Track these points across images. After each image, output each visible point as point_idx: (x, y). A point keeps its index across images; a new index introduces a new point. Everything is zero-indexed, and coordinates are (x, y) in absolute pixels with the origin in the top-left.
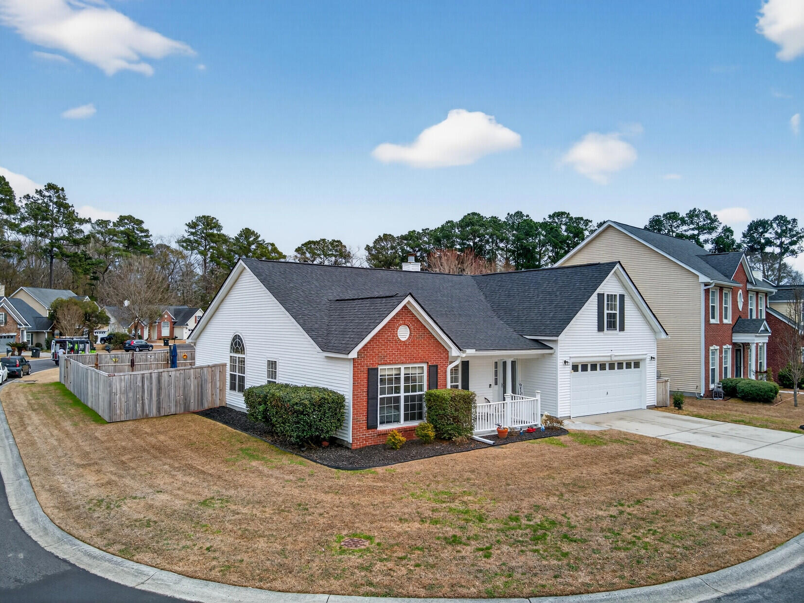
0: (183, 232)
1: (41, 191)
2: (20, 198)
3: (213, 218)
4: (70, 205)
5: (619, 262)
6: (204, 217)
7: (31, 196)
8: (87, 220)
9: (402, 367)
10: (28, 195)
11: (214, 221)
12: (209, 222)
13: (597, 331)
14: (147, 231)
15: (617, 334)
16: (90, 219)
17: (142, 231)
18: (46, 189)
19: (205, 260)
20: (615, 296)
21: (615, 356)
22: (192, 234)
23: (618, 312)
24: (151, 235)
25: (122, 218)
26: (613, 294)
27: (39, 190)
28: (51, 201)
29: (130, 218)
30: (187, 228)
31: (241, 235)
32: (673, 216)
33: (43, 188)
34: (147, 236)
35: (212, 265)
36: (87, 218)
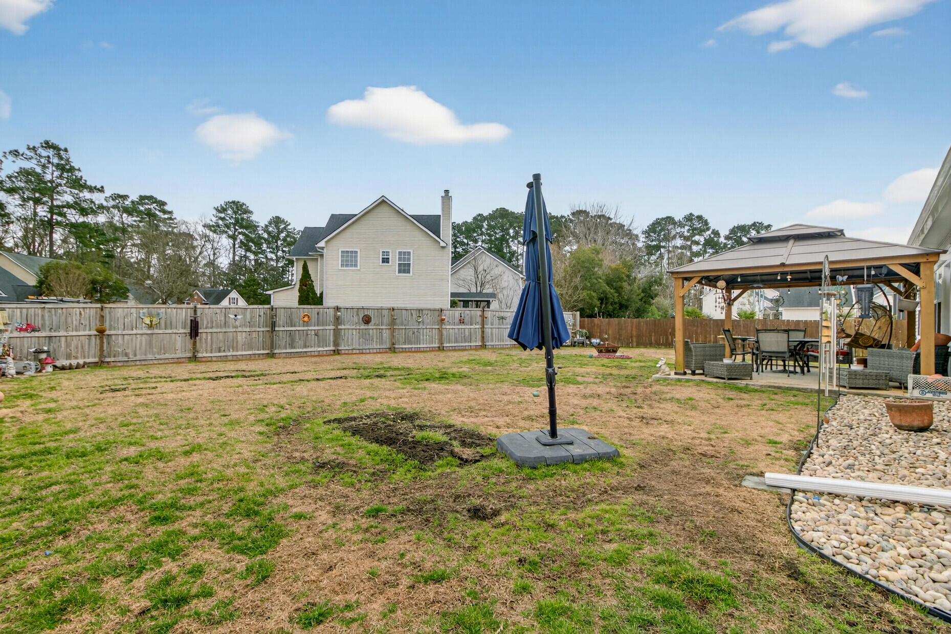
0: (211, 217)
3: (243, 204)
4: (77, 167)
6: (233, 202)
7: (21, 153)
8: (98, 189)
11: (244, 207)
12: (238, 207)
14: (170, 213)
16: (102, 187)
17: (165, 212)
19: (234, 245)
24: (175, 218)
27: (31, 147)
28: (49, 162)
30: (215, 212)
31: (270, 223)
32: (670, 220)
34: (170, 219)
35: (241, 252)
36: (99, 186)
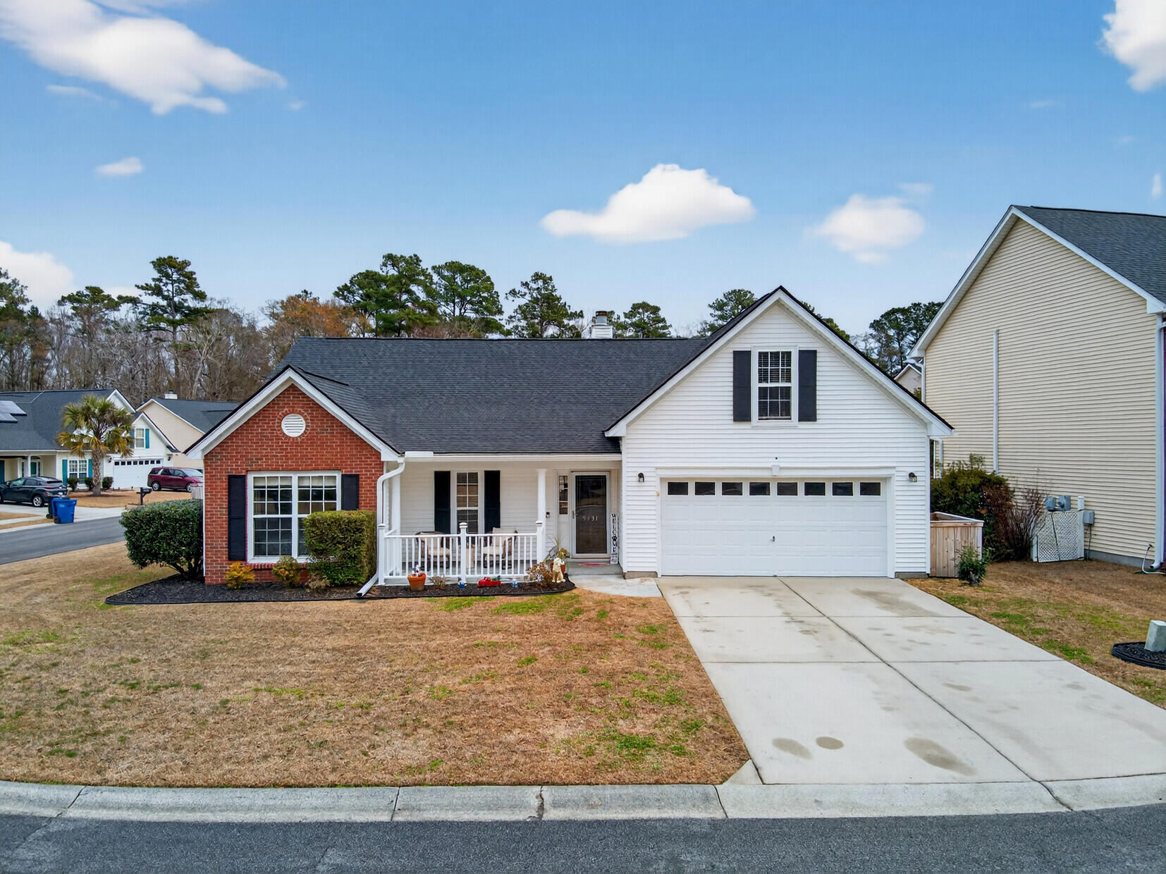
1: (526, 283)
2: (506, 294)
5: (781, 288)
9: (295, 477)
10: (514, 290)
13: (732, 422)
15: (795, 427)
18: (533, 280)
20: (789, 354)
21: (781, 468)
22: (721, 317)
23: (794, 385)
25: (635, 307)
26: (781, 350)
29: (645, 306)
33: (528, 279)
